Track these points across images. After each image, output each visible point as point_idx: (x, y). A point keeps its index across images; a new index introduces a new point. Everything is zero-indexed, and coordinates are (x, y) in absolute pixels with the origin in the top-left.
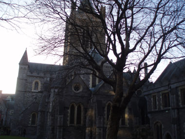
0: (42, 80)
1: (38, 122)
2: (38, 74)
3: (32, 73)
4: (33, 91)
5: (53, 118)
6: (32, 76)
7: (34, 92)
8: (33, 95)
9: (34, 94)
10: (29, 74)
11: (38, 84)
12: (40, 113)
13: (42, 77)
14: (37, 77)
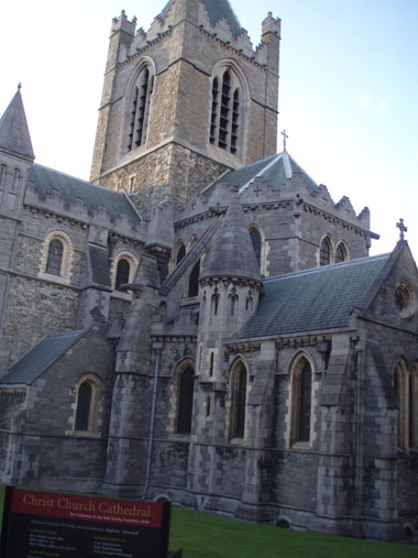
0: (81, 233)
1: (121, 423)
2: (67, 207)
3: (42, 198)
4: (41, 275)
5: (344, 419)
6: (45, 212)
7: (48, 283)
8: (43, 297)
9: (47, 291)
10: (32, 198)
11: (61, 248)
12: (129, 384)
13: (82, 224)
14: (60, 218)
